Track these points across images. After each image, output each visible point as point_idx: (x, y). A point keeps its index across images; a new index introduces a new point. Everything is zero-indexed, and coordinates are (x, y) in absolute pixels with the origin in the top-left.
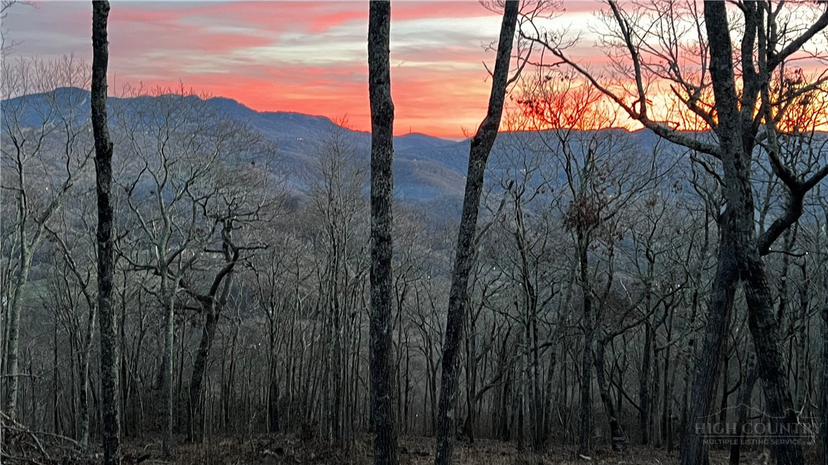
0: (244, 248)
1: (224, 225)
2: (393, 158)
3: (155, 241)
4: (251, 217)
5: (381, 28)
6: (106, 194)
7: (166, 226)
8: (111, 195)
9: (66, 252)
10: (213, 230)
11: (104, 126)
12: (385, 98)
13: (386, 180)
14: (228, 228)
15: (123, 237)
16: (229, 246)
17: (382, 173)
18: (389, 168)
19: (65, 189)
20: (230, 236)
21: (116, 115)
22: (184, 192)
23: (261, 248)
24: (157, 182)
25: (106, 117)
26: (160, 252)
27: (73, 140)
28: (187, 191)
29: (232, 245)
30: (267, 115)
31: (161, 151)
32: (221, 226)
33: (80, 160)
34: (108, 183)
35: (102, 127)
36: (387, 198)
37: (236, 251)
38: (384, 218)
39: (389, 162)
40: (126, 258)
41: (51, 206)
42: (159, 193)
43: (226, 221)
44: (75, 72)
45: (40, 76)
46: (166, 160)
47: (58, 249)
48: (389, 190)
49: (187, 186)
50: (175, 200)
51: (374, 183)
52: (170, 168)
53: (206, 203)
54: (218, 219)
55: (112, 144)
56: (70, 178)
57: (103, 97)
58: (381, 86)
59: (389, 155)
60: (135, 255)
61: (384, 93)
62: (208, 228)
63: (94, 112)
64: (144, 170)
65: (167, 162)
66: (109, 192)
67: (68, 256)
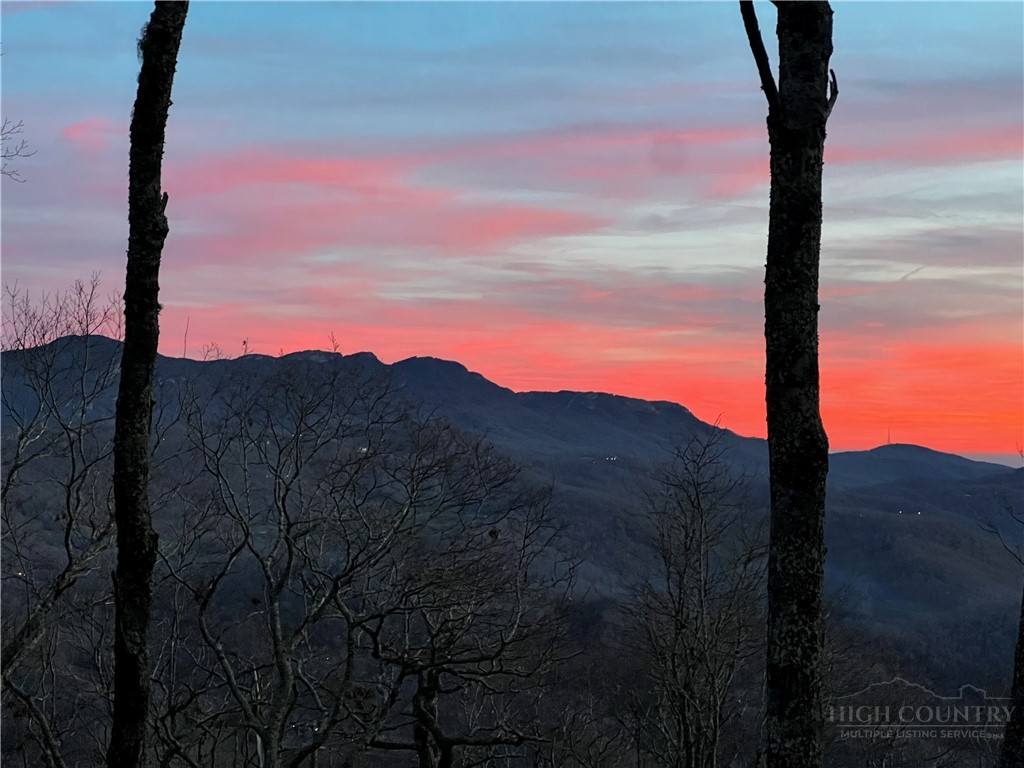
0: (465, 742)
1: (420, 683)
2: (825, 567)
3: (255, 722)
4: (484, 666)
5: (798, 254)
6: (136, 657)
7: (283, 685)
8: (145, 659)
9: (48, 744)
10: (393, 697)
11: (141, 497)
12: (806, 420)
13: (805, 623)
14: (428, 691)
15: (183, 707)
16: (430, 737)
17: (795, 608)
18: (815, 594)
19: (58, 593)
20: (432, 710)
21: (184, 419)
22: (327, 602)
23: (508, 742)
24: (268, 578)
25: (146, 474)
26: (265, 749)
27: (83, 476)
28: (336, 600)
29: (436, 733)
30: (537, 400)
31: (280, 504)
32: (411, 684)
33: (97, 523)
34: (142, 631)
35: (136, 498)
36: (808, 672)
37: (446, 746)
38: (801, 722)
39: (816, 579)
40: (185, 758)
41: (22, 633)
42: (272, 604)
43: (425, 673)
44: (98, 321)
45: (21, 329)
46: (290, 525)
47: (31, 737)
48: (816, 650)
49: (336, 588)
50: (306, 621)
51: (776, 632)
52: (300, 544)
53: (379, 627)
54: (408, 668)
55: (156, 537)
56: (70, 564)
57: (141, 431)
58: (797, 391)
59: (814, 561)
60: (209, 752)
61: (804, 408)
62: (381, 693)
63: (119, 464)
64: (240, 548)
65: (294, 530)
66: (141, 651)
67: (54, 754)
